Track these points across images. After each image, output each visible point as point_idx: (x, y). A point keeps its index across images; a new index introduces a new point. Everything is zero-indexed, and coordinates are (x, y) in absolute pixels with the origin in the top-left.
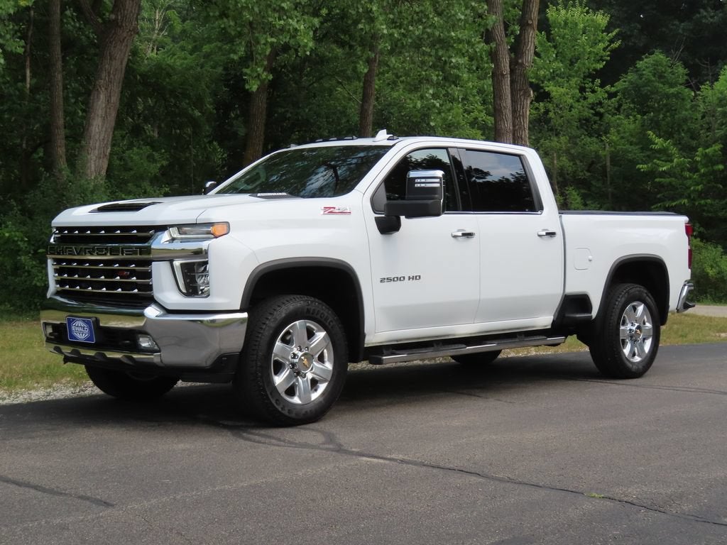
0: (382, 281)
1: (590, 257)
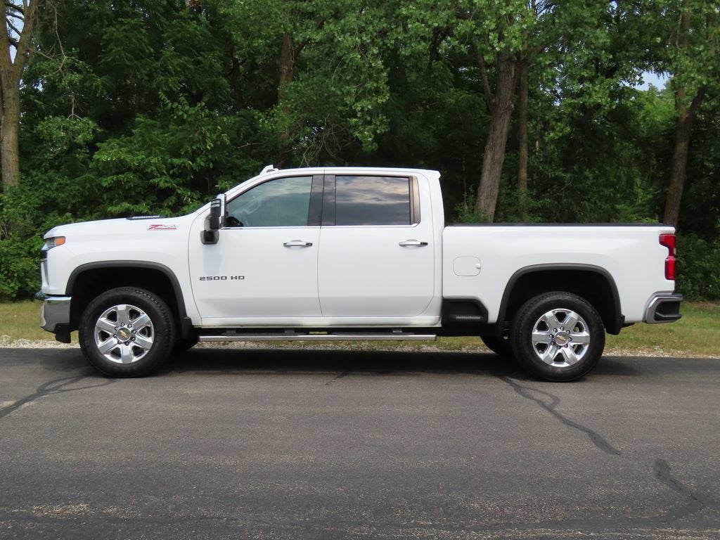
0: (202, 279)
1: (479, 265)
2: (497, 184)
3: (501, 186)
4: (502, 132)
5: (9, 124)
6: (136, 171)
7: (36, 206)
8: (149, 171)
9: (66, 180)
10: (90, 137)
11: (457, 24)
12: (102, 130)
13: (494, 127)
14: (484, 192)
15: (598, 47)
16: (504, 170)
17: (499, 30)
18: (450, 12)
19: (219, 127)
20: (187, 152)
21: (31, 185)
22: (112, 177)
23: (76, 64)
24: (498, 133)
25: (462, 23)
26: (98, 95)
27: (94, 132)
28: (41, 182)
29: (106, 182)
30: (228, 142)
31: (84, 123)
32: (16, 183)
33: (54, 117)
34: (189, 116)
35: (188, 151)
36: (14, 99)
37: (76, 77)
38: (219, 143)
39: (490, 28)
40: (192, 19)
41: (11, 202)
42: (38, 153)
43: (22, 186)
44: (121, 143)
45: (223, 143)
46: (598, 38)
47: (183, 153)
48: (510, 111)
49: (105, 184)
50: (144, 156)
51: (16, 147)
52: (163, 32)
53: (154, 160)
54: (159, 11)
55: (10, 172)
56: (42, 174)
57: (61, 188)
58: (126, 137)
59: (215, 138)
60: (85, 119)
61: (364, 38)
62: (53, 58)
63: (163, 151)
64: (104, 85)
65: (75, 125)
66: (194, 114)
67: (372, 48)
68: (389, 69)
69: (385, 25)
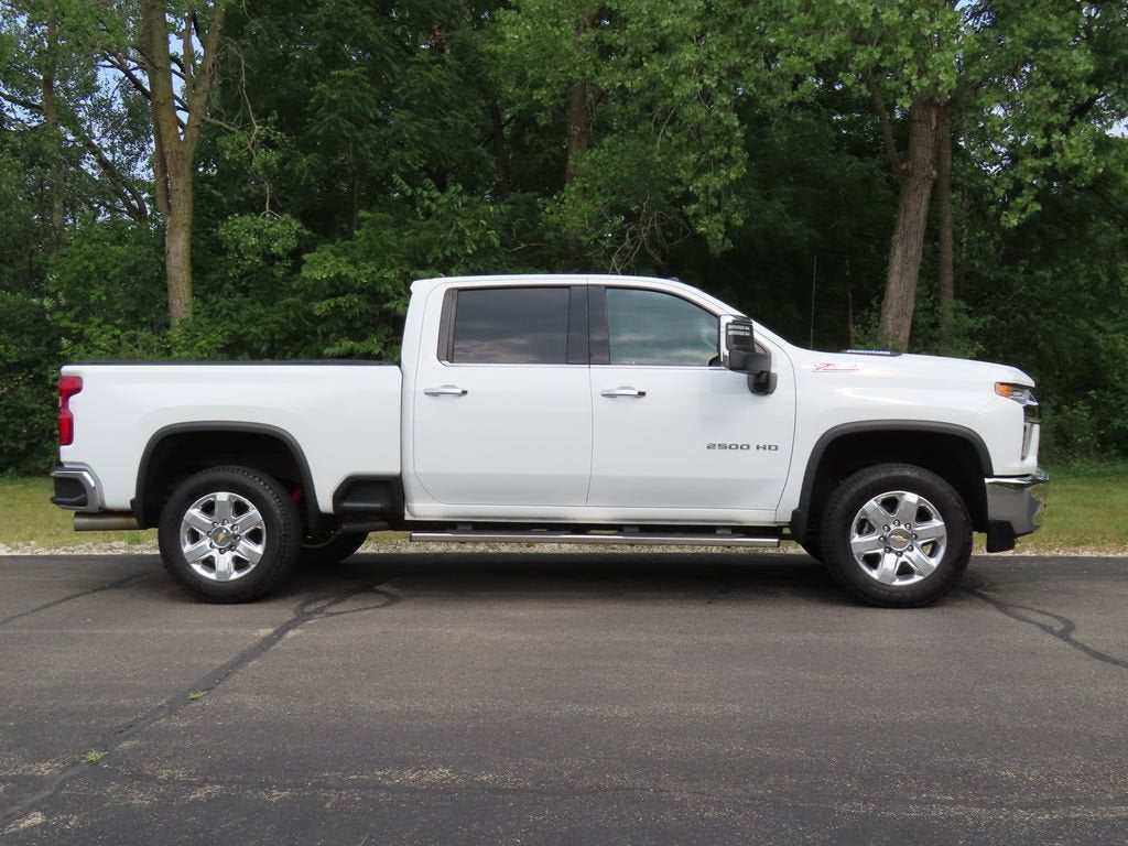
2: (912, 294)
3: (918, 297)
4: (918, 213)
5: (179, 229)
6: (361, 291)
7: (219, 346)
8: (383, 290)
9: (259, 309)
10: (292, 243)
11: (853, 52)
12: (311, 233)
13: (905, 207)
14: (892, 306)
15: (1075, 78)
16: (921, 273)
17: (921, 59)
18: (843, 35)
19: (482, 221)
20: (436, 259)
21: (209, 316)
22: (328, 301)
23: (272, 138)
24: (912, 215)
25: (861, 51)
26: (302, 183)
27: (298, 236)
28: (225, 311)
29: (320, 308)
30: (497, 243)
31: (283, 223)
32: (189, 315)
33: (241, 215)
34: (439, 206)
35: (438, 258)
36: (184, 191)
37: (273, 157)
38: (483, 245)
39: (907, 58)
40: (434, 63)
41: (184, 342)
42: (216, 269)
43: (198, 318)
44: (337, 250)
45: (490, 245)
46: (1075, 64)
47: (430, 261)
48: (931, 182)
49: (317, 313)
50: (374, 269)
51: (187, 261)
52: (394, 86)
53: (390, 275)
54: (387, 54)
55: (180, 299)
56: (226, 299)
57: (253, 320)
58: (343, 240)
59: (477, 236)
60: (287, 216)
61: (707, 82)
62: (240, 129)
63: (401, 260)
64: (311, 167)
65: (271, 226)
66: (446, 204)
67: (719, 95)
68: (746, 126)
69: (737, 60)
